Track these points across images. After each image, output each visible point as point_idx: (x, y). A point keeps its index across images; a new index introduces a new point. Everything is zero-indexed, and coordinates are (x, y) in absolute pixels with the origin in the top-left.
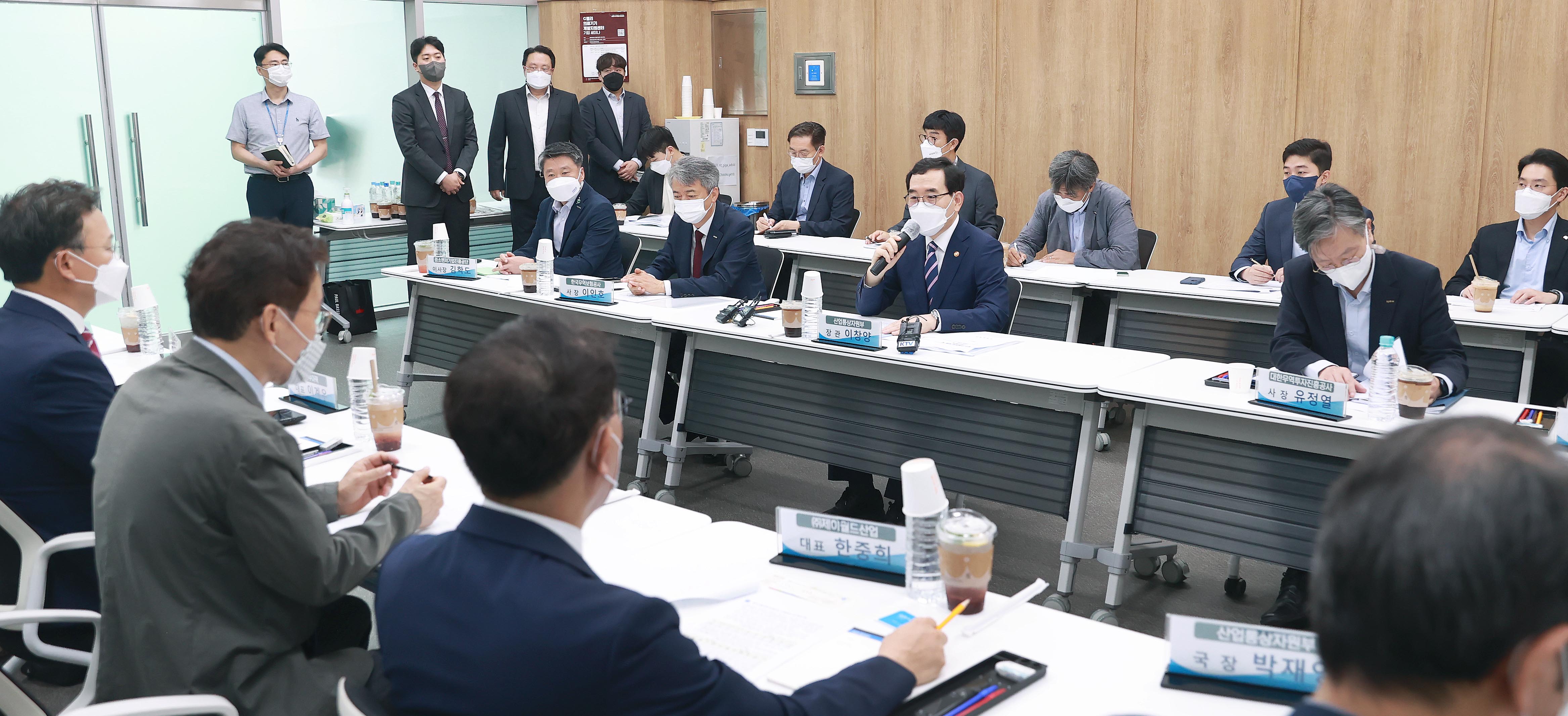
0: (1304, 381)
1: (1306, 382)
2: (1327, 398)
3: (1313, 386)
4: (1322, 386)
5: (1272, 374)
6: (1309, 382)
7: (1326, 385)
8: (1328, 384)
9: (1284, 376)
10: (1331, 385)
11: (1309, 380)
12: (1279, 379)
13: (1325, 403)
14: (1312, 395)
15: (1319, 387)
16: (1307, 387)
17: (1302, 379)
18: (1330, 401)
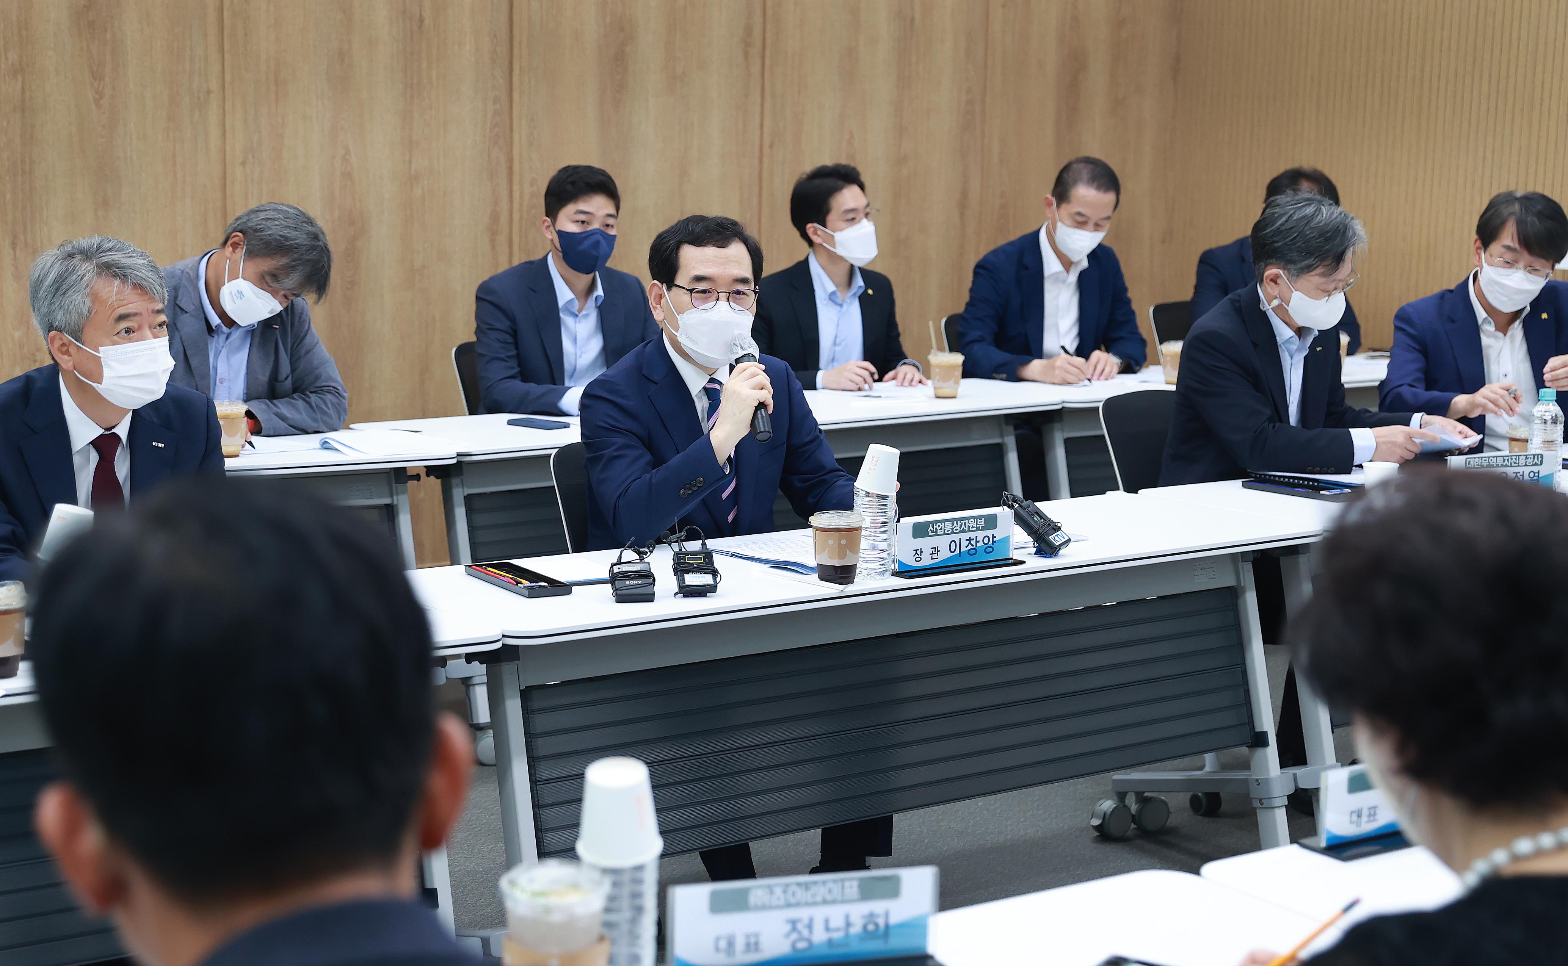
0: (1508, 460)
1: (1510, 460)
2: (1535, 473)
3: (1518, 463)
4: (1529, 460)
5: (1468, 460)
6: (1514, 460)
7: (1534, 458)
8: (1536, 457)
9: (1483, 459)
10: (1540, 456)
11: (1514, 458)
12: (1477, 465)
13: (1533, 480)
14: (1518, 474)
15: (1526, 463)
16: (1511, 466)
17: (1505, 458)
18: (1538, 476)
